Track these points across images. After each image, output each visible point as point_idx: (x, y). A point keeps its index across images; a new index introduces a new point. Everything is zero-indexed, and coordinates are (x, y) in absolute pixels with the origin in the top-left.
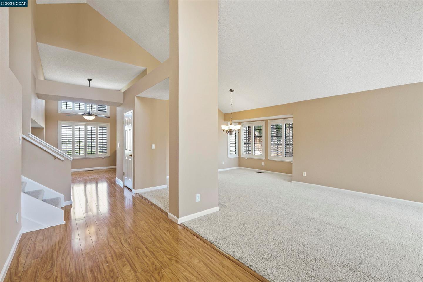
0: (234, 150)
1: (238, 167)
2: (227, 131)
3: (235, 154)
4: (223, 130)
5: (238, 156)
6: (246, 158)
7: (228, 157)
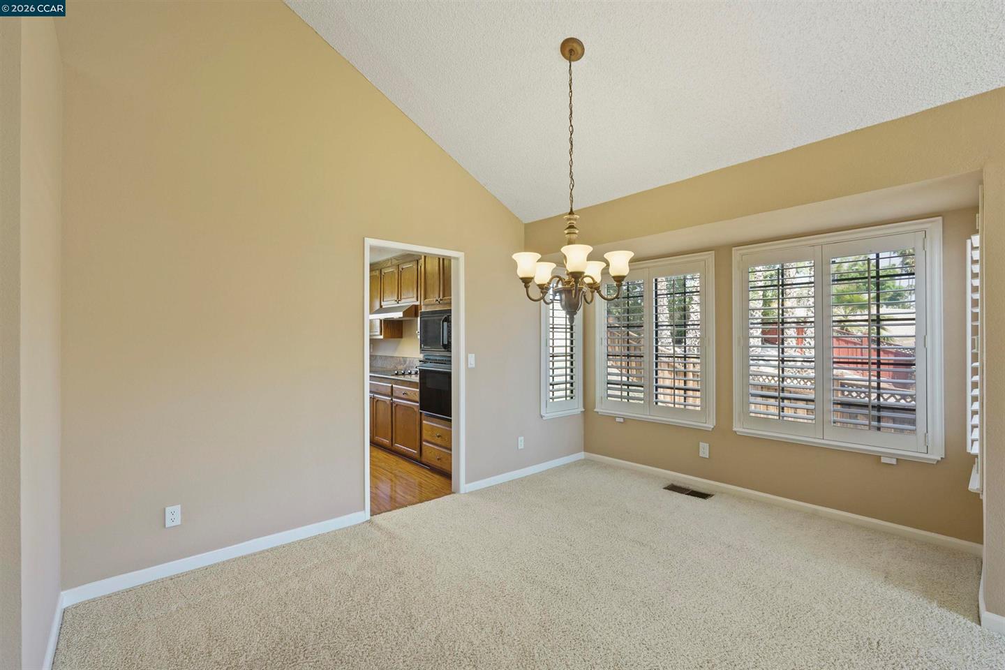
0: (566, 383)
1: (582, 455)
2: (543, 288)
3: (568, 398)
4: (527, 281)
5: (584, 406)
6: (618, 420)
7: (542, 417)
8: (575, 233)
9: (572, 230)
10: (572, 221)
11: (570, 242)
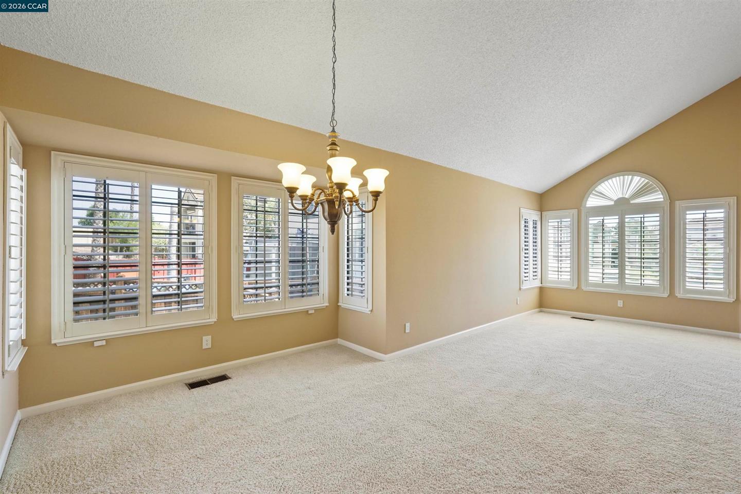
6: (97, 344)
8: (337, 150)
9: (334, 147)
10: (334, 139)
11: (333, 156)
